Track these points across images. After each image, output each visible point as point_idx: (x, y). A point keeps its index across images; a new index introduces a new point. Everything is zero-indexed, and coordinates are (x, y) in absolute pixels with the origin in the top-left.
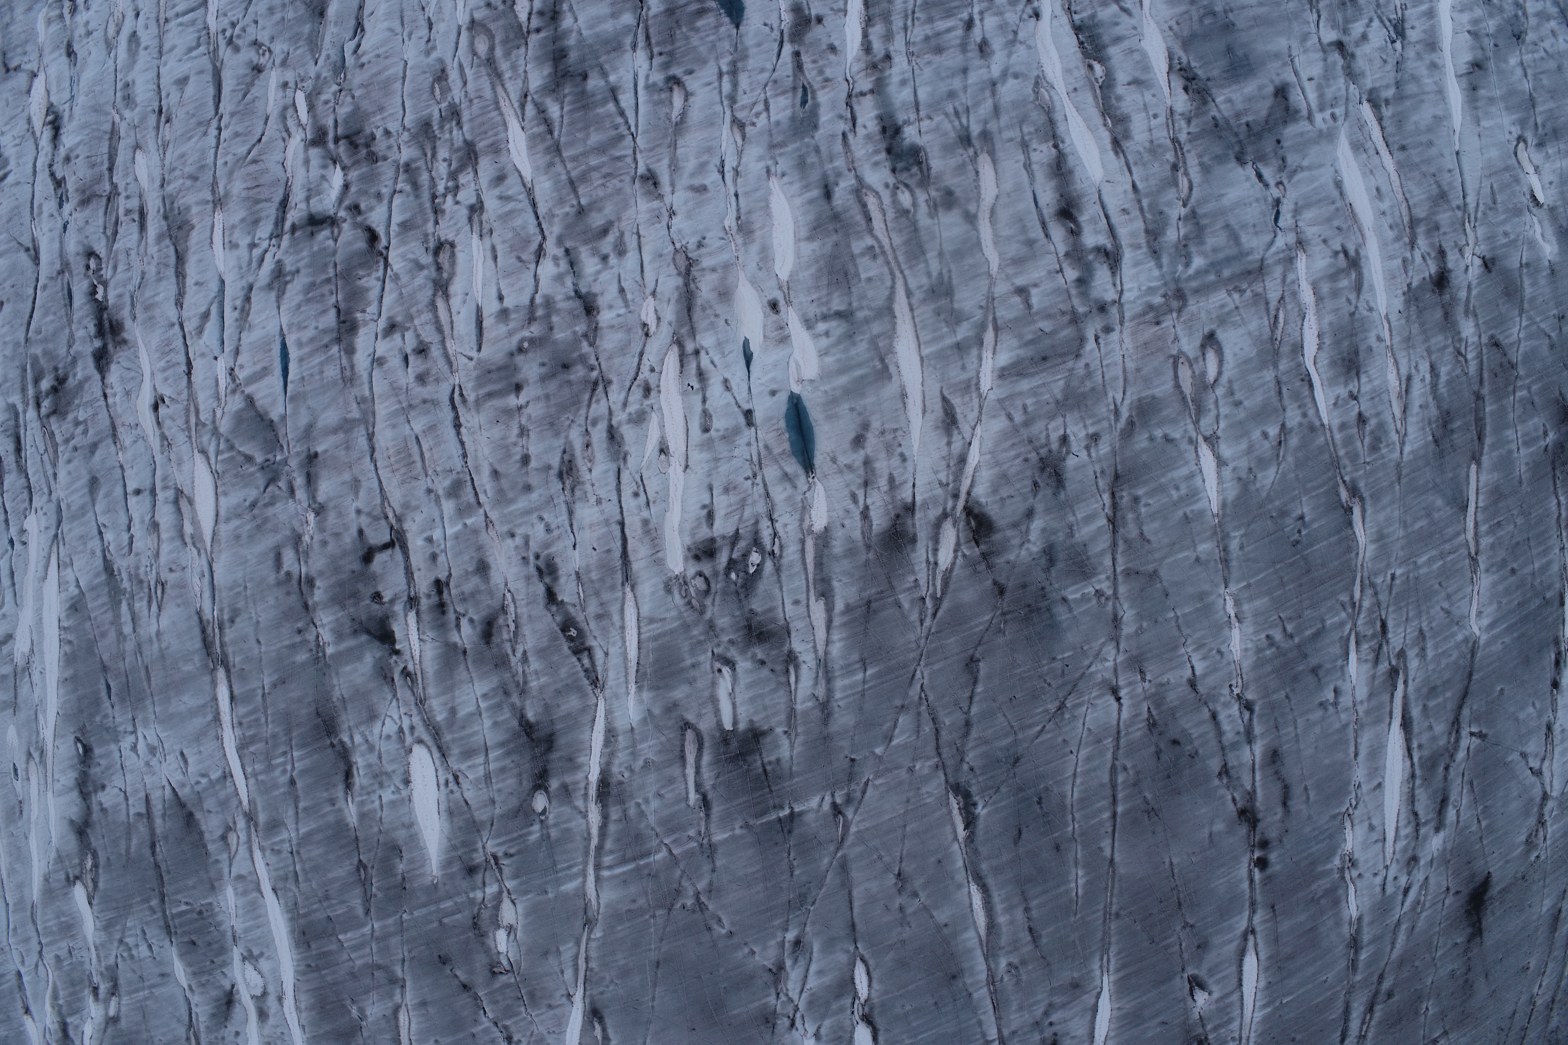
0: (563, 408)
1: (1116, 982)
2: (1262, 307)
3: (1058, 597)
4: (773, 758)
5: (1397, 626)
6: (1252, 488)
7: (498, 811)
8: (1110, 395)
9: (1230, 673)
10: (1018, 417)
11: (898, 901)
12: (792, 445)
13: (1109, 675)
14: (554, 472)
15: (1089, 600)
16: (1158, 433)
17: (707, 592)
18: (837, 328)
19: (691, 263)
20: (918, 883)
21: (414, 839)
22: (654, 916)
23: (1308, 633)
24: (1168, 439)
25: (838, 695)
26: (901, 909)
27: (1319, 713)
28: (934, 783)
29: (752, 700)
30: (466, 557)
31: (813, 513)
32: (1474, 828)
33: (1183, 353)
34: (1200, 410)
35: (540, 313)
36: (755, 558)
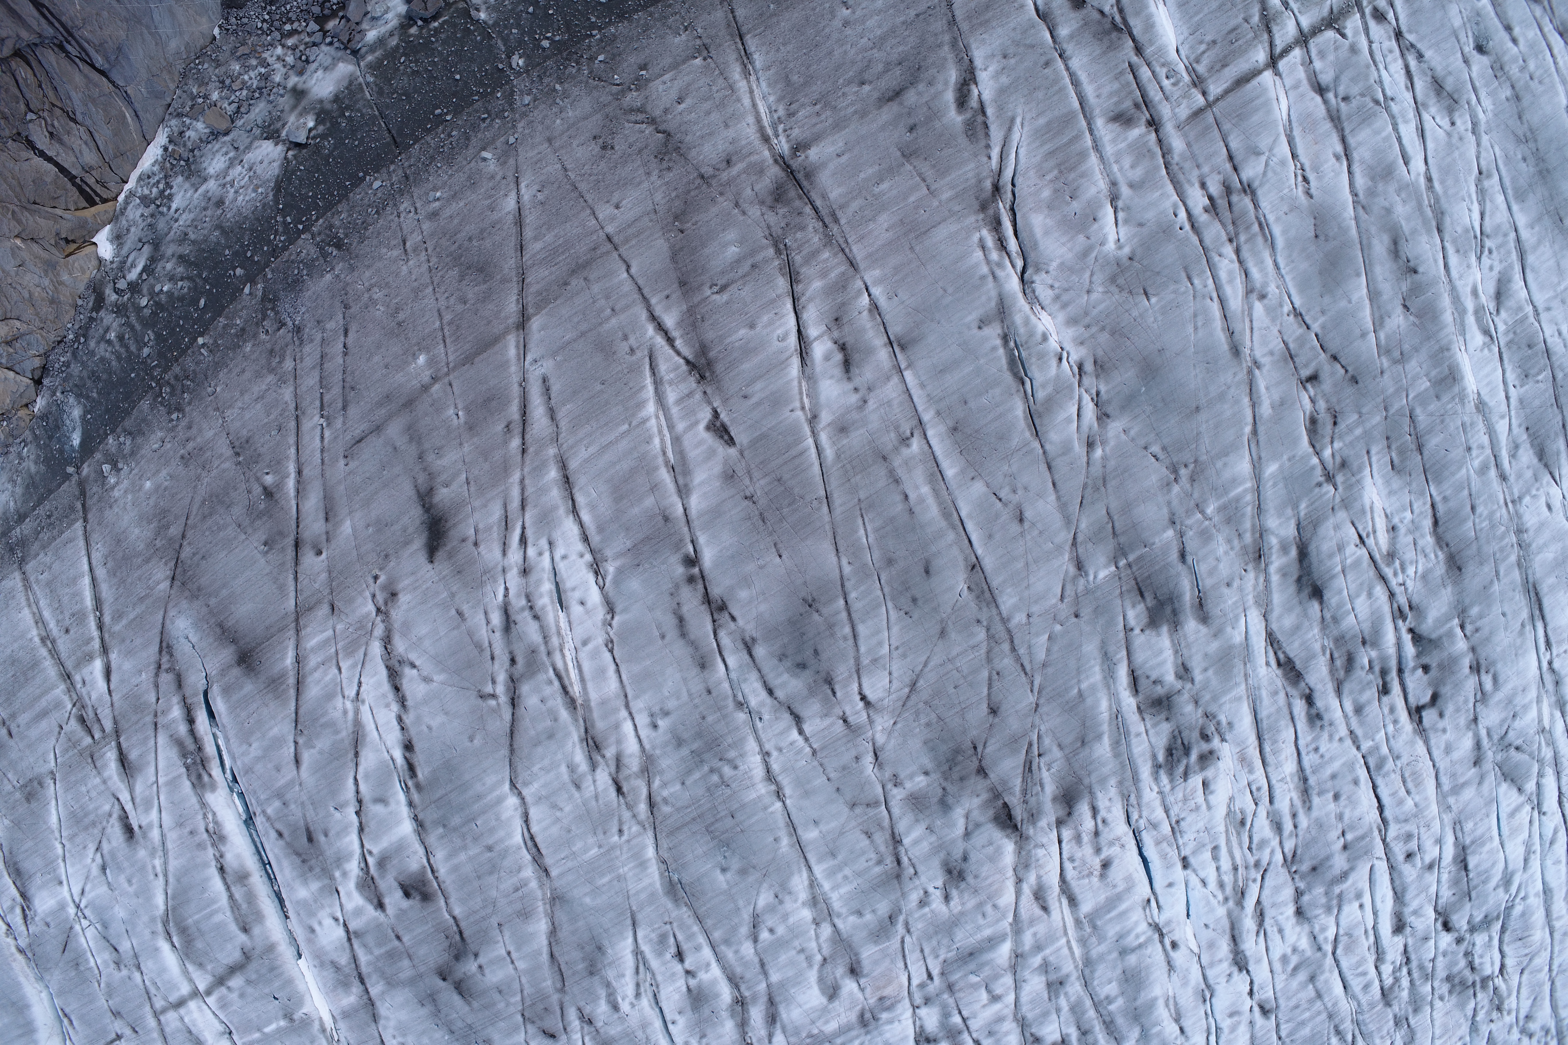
2: (789, 1027)
3: (932, 775)
4: (1138, 607)
5: (606, 791)
6: (777, 888)
7: (1331, 521)
8: (915, 939)
10: (988, 909)
11: (1019, 497)
13: (876, 718)
14: (1314, 791)
15: (906, 778)
16: (868, 917)
18: (1131, 942)
19: (1236, 962)
20: (1005, 516)
22: (1208, 453)
23: (697, 776)
24: (859, 913)
27: (668, 707)
29: (1161, 652)
30: (1370, 716)
35: (1335, 902)
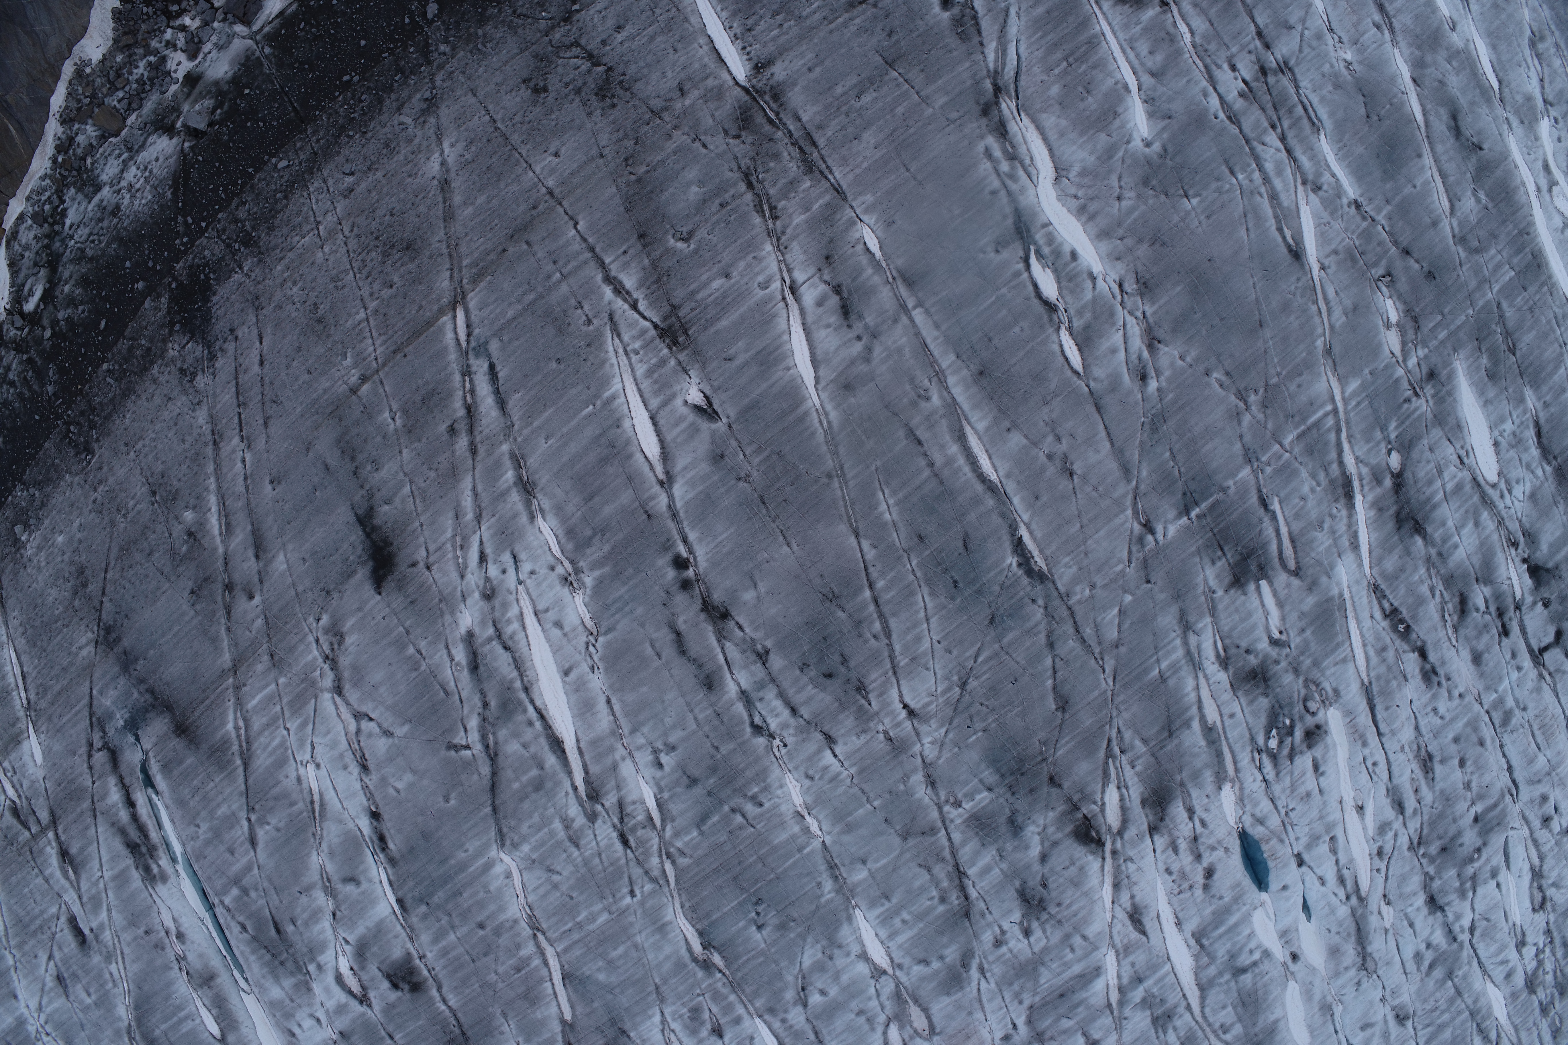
0: (1441, 816)
1: (803, 399)
3: (996, 790)
4: (1219, 564)
5: (610, 846)
6: (824, 943)
7: (1425, 442)
8: (993, 985)
9: (791, 759)
10: (1077, 940)
11: (1064, 446)
12: (1259, 848)
13: (923, 728)
14: (1436, 759)
15: (965, 796)
16: (936, 965)
17: (1305, 700)
18: (1244, 960)
19: (1363, 967)
20: (1051, 470)
21: (1481, 392)
22: (1278, 374)
23: (715, 818)
24: (925, 962)
25: (1178, 642)
26: (1058, 439)
27: (673, 739)
28: (1066, 578)
29: (1249, 615)
30: (1491, 664)
31: (1233, 798)
32: (422, 644)
33: (926, 1039)
34: (897, 996)
35: (1468, 885)
36: (1273, 743)
